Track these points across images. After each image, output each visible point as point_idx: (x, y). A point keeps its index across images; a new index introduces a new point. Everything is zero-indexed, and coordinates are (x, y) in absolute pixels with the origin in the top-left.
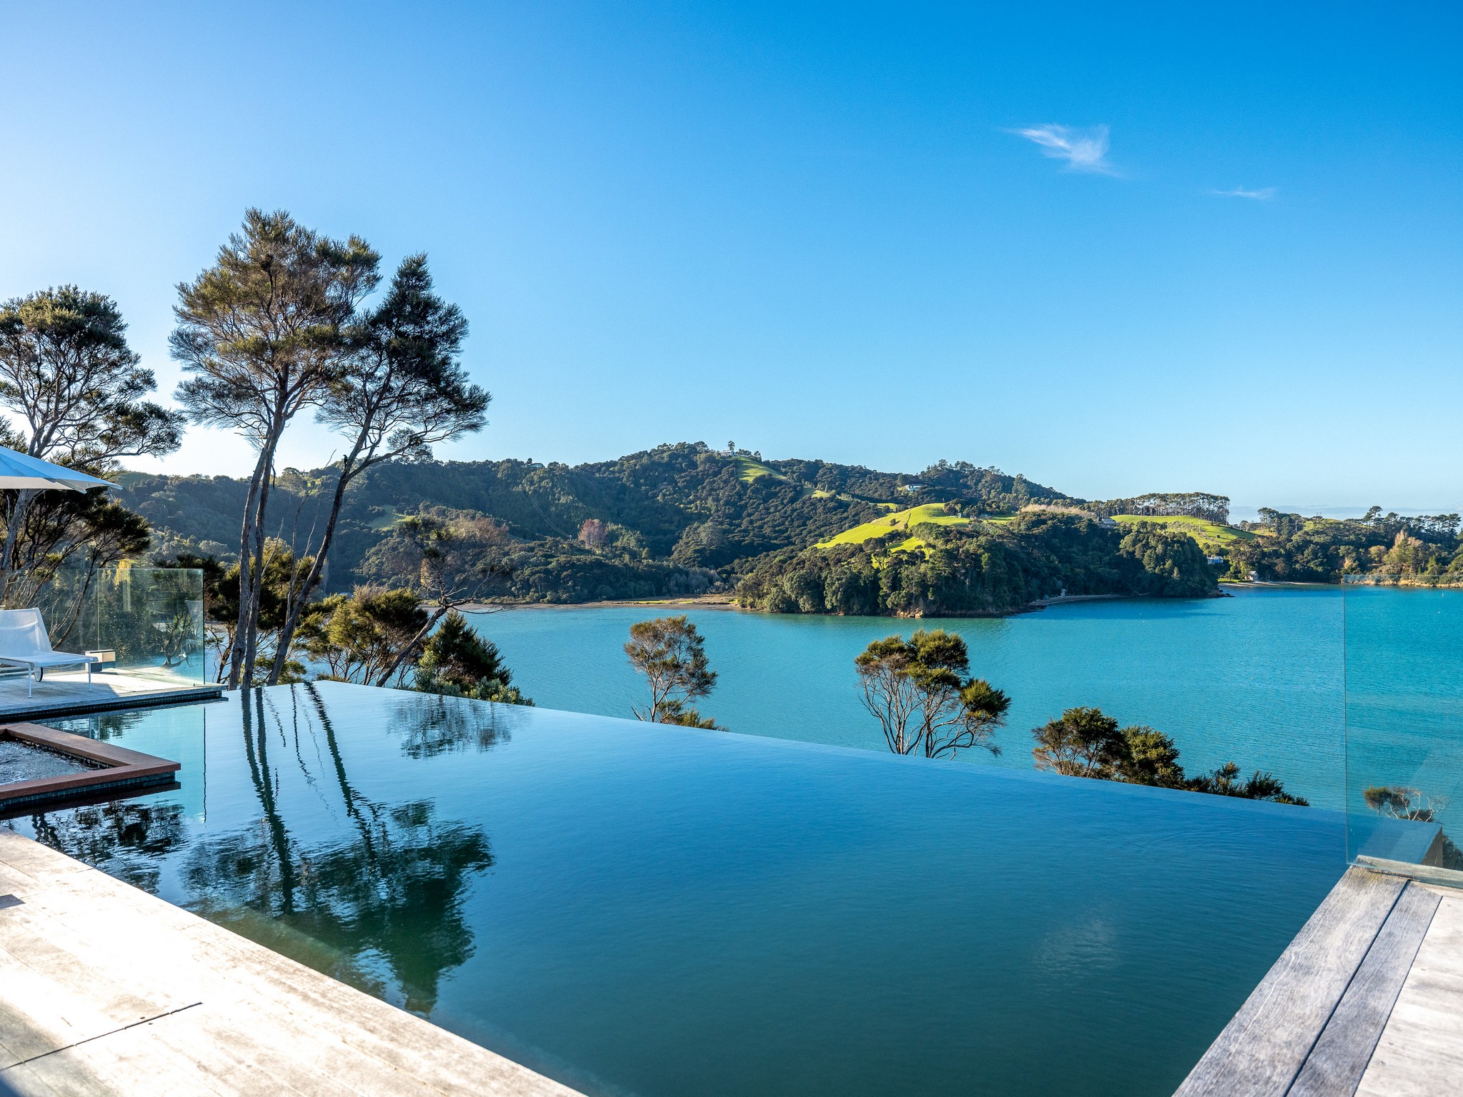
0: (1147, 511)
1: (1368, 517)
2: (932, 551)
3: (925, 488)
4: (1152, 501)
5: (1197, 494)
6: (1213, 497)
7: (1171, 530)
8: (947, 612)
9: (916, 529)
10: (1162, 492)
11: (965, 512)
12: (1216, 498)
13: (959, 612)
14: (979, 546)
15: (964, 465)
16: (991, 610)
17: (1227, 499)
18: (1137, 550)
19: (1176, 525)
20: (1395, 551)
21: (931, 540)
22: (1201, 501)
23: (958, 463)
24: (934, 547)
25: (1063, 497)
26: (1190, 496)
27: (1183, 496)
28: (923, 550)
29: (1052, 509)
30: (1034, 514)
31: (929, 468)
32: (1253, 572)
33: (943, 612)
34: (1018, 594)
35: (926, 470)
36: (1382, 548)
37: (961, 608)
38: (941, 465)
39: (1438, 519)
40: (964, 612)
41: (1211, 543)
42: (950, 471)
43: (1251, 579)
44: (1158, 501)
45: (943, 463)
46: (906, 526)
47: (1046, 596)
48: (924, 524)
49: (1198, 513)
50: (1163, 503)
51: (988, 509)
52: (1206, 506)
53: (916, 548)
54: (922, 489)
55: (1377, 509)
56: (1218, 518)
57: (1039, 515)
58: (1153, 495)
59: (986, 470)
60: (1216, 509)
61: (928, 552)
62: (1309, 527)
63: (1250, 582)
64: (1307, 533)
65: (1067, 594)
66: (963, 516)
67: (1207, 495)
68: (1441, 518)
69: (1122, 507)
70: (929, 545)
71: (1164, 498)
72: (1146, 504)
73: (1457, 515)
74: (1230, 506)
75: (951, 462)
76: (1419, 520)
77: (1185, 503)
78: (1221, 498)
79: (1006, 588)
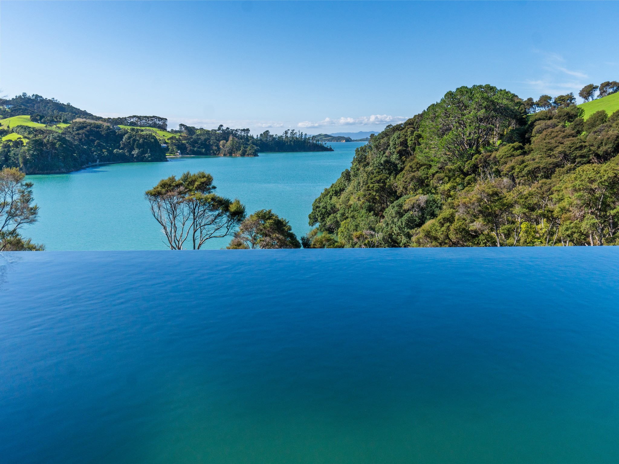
0: (132, 124)
1: (219, 129)
2: (27, 140)
3: (16, 107)
4: (134, 119)
5: (154, 117)
6: (160, 118)
7: (144, 133)
8: (39, 172)
9: (16, 129)
10: (139, 115)
11: (42, 121)
12: (162, 119)
13: (46, 172)
14: (55, 138)
15: (37, 96)
16: (63, 170)
17: (166, 119)
18: (131, 141)
19: (147, 131)
20: (229, 142)
21: (26, 135)
22: (156, 120)
23: (33, 95)
24: (28, 138)
25: (91, 115)
26: (151, 117)
27: (148, 117)
28: (22, 140)
29: (88, 121)
30: (80, 123)
31: (16, 97)
32: (179, 151)
33: (37, 172)
34: (76, 162)
35: (15, 98)
36: (225, 141)
37: (47, 170)
38: (23, 95)
39: (242, 130)
40: (48, 172)
41: (161, 139)
42: (29, 99)
43: (178, 154)
44: (137, 119)
45: (24, 94)
46: (8, 127)
47: (90, 163)
48: (20, 126)
49: (155, 125)
50: (139, 120)
51: (55, 120)
52: (158, 122)
53: (18, 139)
54: (13, 107)
55: (222, 126)
56: (163, 128)
57: (83, 123)
58: (134, 116)
59: (49, 100)
60: (162, 124)
61: (25, 141)
62: (198, 132)
63: (178, 155)
64: (198, 135)
65: (99, 162)
66: (41, 123)
67: (158, 117)
68: (244, 130)
69: (121, 121)
70: (25, 137)
71: (139, 118)
72: (132, 120)
73: (249, 129)
74: (168, 123)
75: (30, 94)
76: (236, 130)
77: (149, 121)
78: (164, 119)
79: (70, 159)
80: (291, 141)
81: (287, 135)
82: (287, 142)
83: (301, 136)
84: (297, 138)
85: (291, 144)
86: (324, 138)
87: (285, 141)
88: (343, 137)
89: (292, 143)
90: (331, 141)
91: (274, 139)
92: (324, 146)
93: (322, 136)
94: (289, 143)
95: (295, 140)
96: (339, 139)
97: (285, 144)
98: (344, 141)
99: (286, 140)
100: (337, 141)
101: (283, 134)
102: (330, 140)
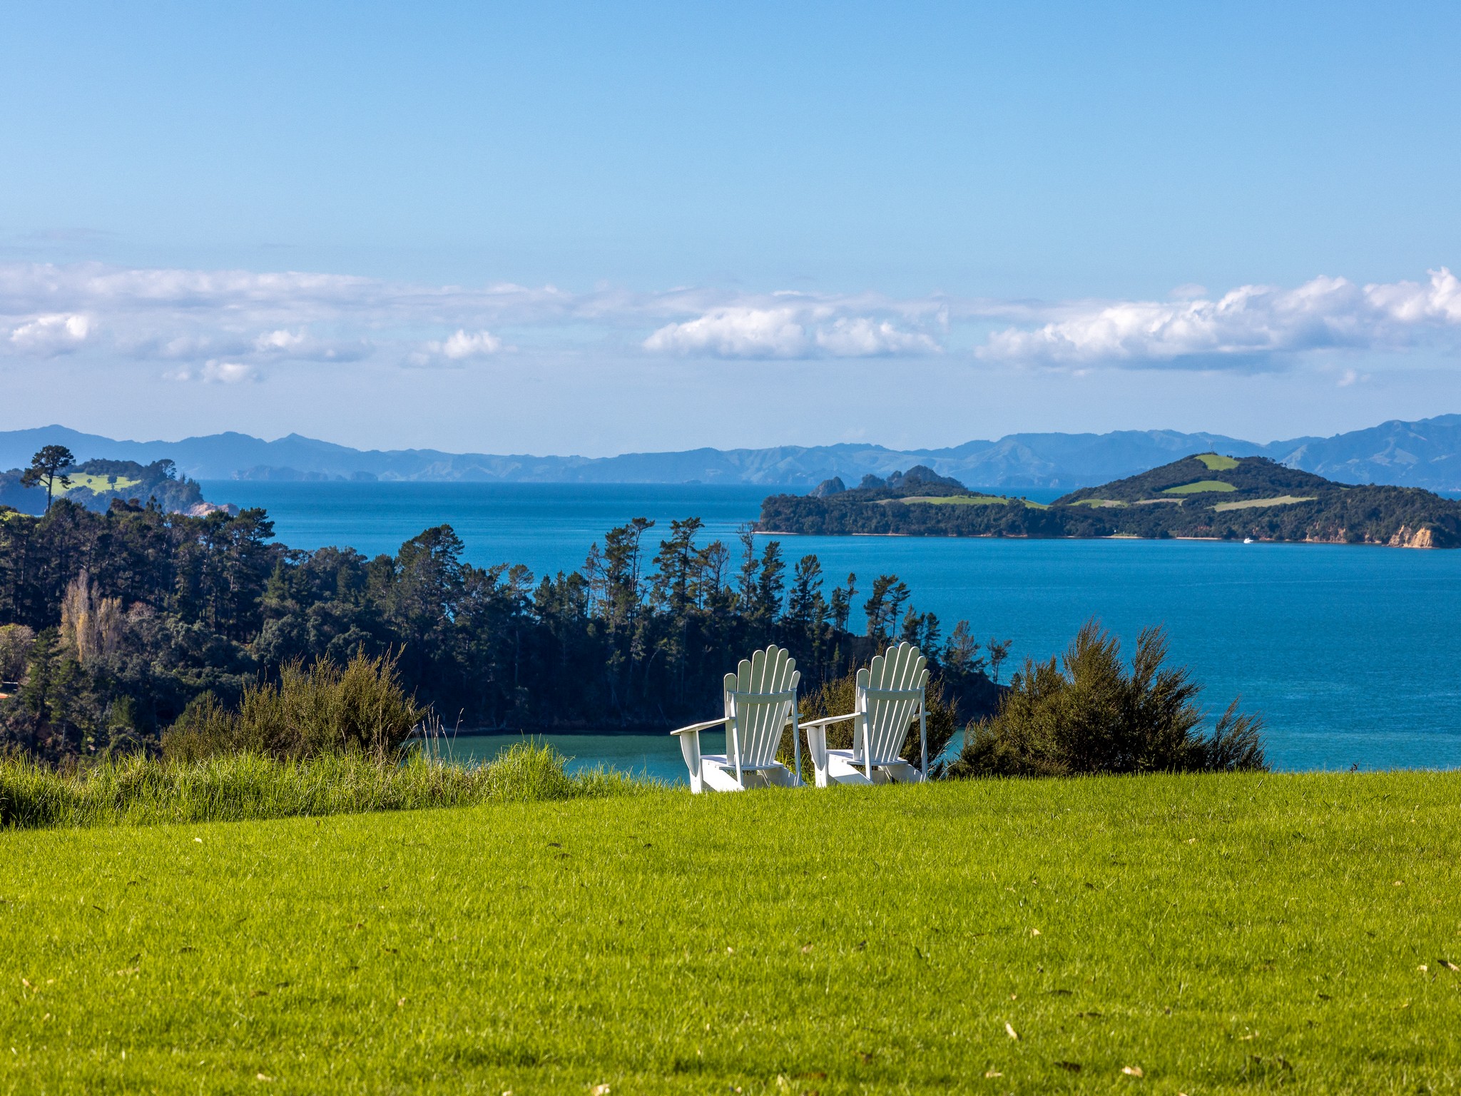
80: (659, 627)
81: (628, 571)
82: (623, 640)
83: (765, 577)
84: (720, 601)
85: (656, 660)
86: (1226, 497)
87: (601, 624)
88: (1421, 493)
89: (671, 648)
90: (1298, 536)
91: (502, 606)
92: (989, 671)
93: (1215, 476)
94: (638, 649)
95: (696, 621)
96: (1374, 514)
97: (605, 653)
98: (1422, 538)
99: (615, 617)
100: (1357, 539)
101: (591, 565)
102: (1288, 520)
